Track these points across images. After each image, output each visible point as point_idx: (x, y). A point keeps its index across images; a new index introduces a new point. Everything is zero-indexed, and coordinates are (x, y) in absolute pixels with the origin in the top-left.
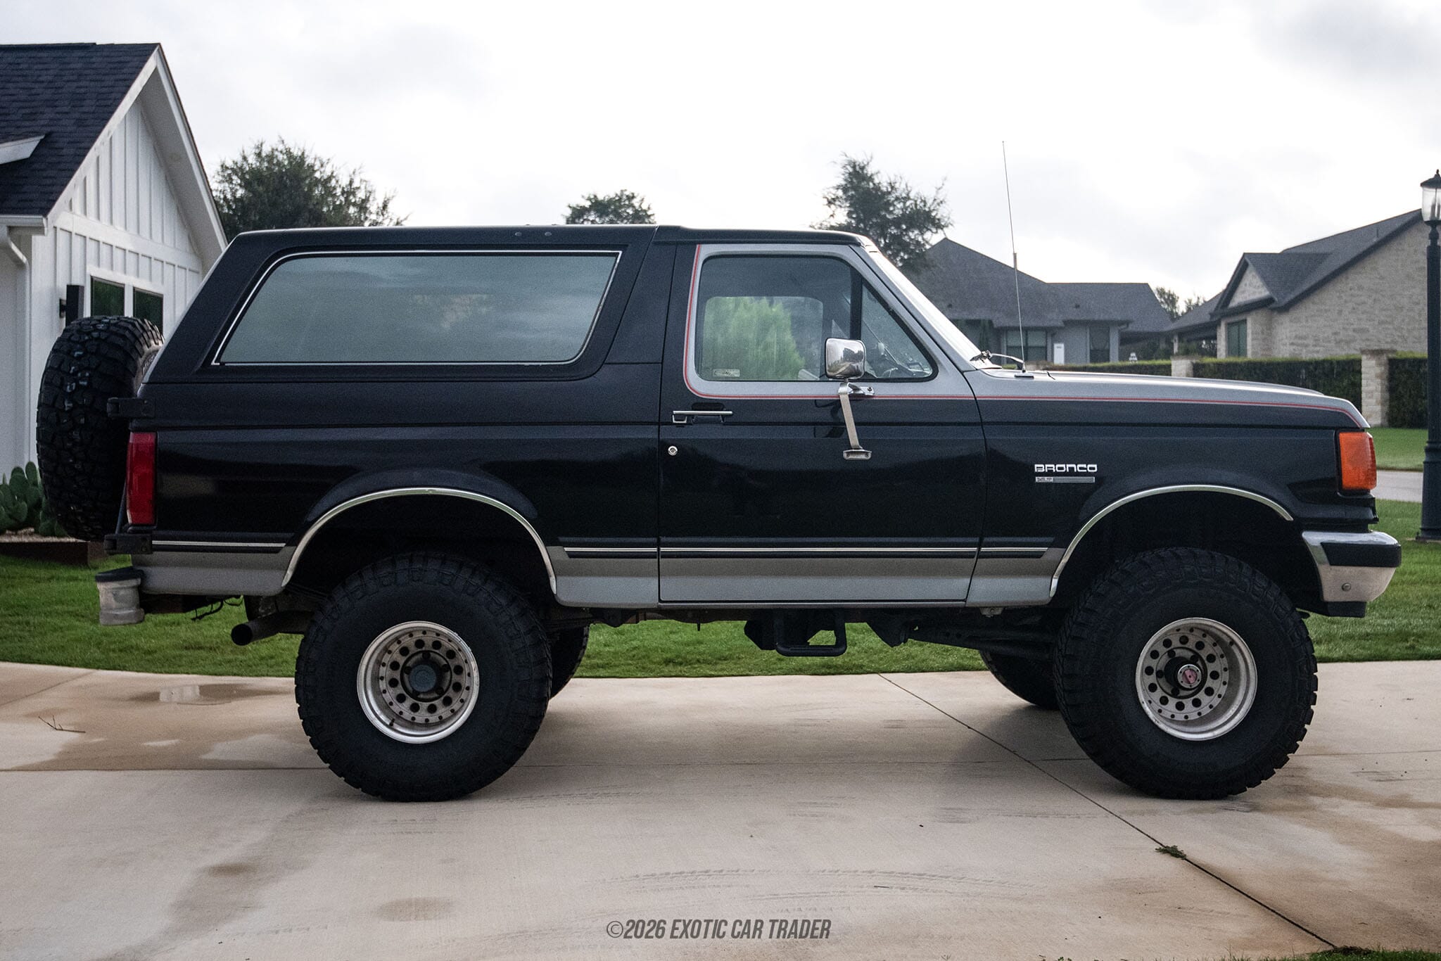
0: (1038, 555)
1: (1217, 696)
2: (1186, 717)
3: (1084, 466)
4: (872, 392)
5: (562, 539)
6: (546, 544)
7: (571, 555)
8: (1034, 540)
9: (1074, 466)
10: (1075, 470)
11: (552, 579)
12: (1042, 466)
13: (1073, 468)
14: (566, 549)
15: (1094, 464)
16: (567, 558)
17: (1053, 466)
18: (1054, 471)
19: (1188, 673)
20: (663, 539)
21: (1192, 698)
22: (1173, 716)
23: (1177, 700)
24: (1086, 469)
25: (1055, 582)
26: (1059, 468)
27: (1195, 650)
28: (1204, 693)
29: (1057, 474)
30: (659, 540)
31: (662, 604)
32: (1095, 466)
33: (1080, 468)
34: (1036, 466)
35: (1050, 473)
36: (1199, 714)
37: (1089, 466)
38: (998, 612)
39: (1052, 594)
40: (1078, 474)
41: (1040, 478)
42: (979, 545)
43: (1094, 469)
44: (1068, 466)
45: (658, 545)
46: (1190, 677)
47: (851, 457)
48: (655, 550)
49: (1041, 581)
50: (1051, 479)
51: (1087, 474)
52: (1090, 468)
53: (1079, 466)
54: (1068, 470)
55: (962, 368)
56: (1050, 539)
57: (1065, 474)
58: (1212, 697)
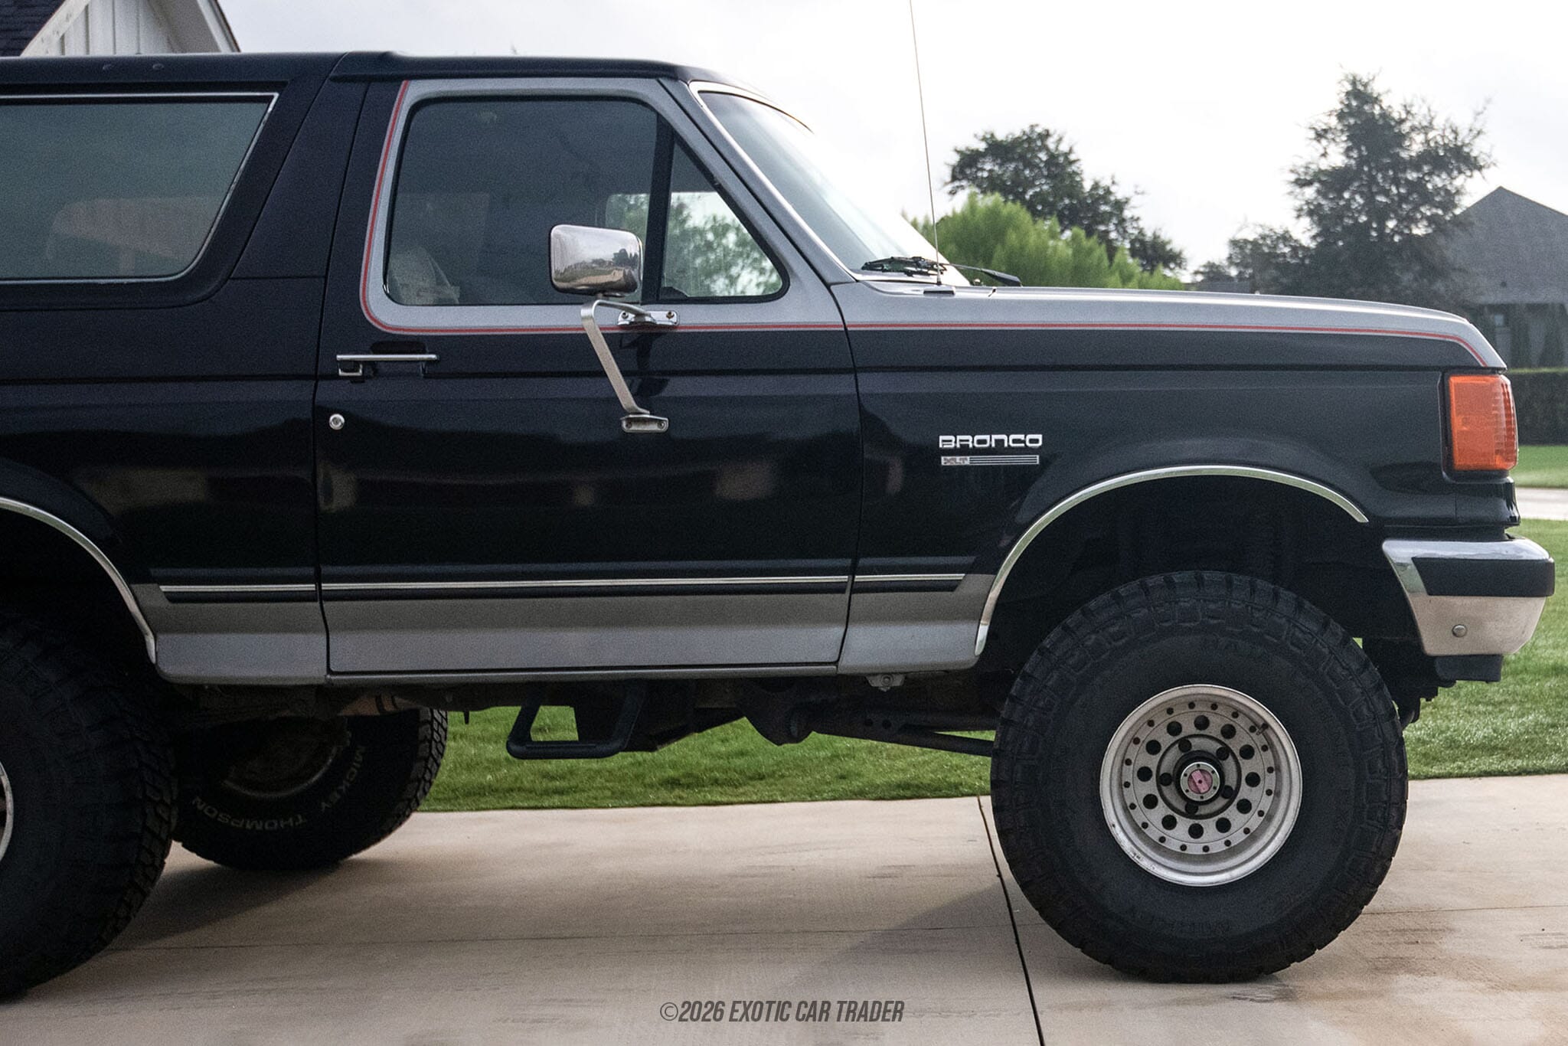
0: (951, 587)
1: (1256, 813)
2: (1206, 849)
3: (1021, 437)
4: (674, 319)
5: (155, 572)
6: (130, 580)
7: (173, 598)
8: (942, 560)
9: (1004, 437)
10: (1006, 445)
11: (150, 640)
12: (952, 438)
13: (1003, 441)
14: (164, 588)
15: (1039, 433)
16: (165, 603)
17: (969, 438)
18: (971, 446)
19: (1197, 776)
20: (326, 570)
21: (1216, 818)
22: (1184, 848)
23: (1192, 822)
24: (1024, 442)
25: (983, 630)
26: (980, 442)
27: (1222, 738)
28: (1235, 808)
29: (975, 451)
30: (318, 571)
31: (333, 678)
32: (1039, 437)
33: (1014, 441)
34: (942, 438)
35: (964, 450)
36: (1228, 843)
37: (1030, 437)
38: (898, 682)
39: (979, 649)
40: (1011, 451)
41: (949, 458)
42: (853, 571)
43: (1037, 441)
44: (995, 437)
45: (318, 579)
46: (1200, 782)
47: (634, 428)
48: (311, 587)
49: (963, 629)
50: (966, 461)
51: (1026, 450)
52: (1031, 441)
53: (1013, 437)
54: (993, 445)
55: (830, 279)
56: (969, 560)
57: (989, 451)
58: (1249, 815)
